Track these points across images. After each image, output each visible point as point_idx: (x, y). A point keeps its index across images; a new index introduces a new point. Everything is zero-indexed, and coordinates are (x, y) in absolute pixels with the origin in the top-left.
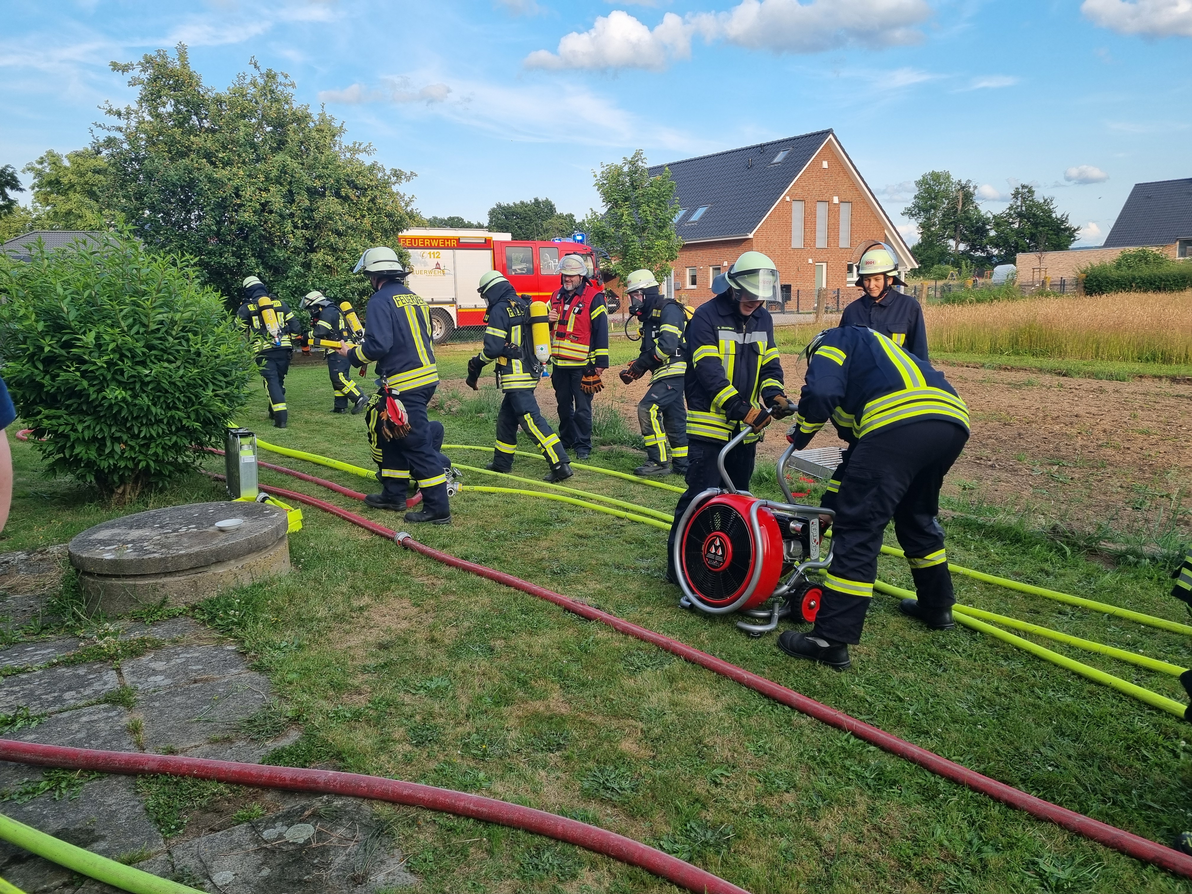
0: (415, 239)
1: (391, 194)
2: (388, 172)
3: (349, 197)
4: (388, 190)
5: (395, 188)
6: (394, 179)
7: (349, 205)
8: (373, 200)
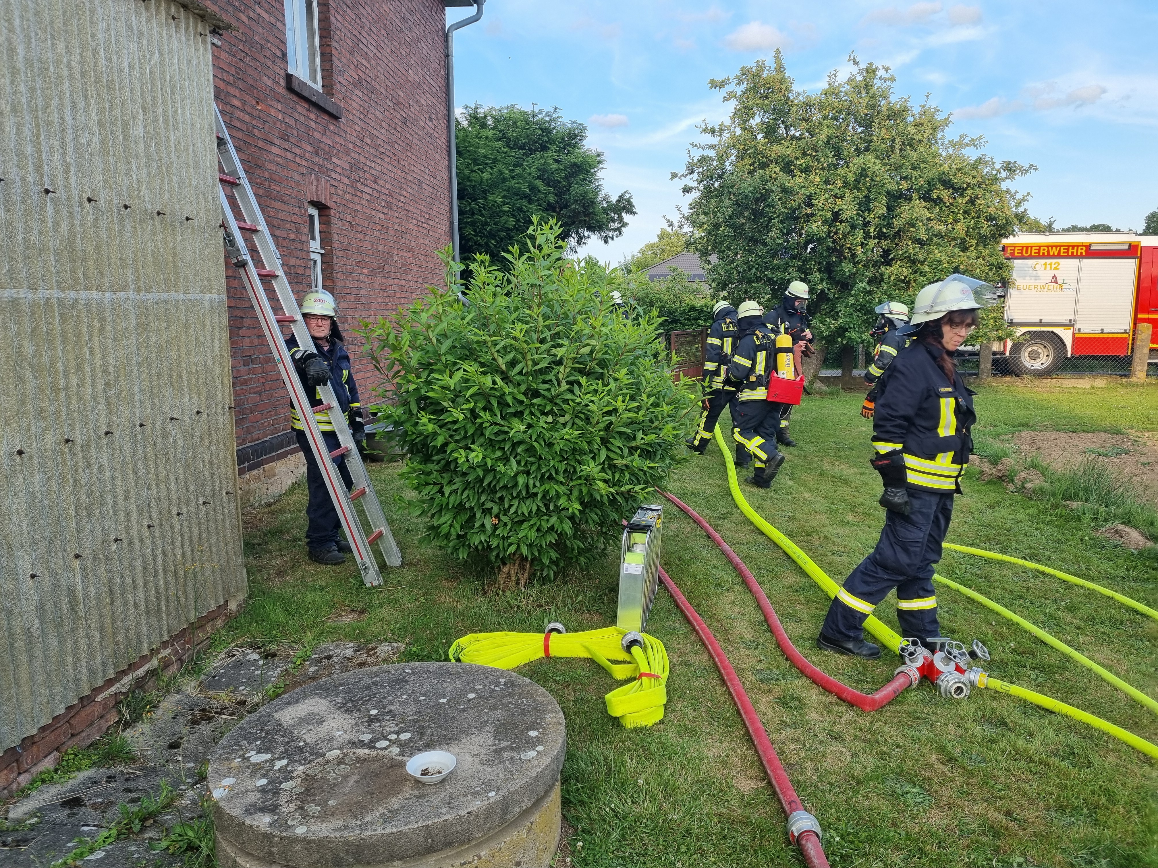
0: (1027, 247)
1: (998, 193)
2: (998, 166)
3: (941, 200)
4: (994, 188)
5: (1004, 186)
6: (1004, 174)
7: (941, 209)
8: (972, 202)
